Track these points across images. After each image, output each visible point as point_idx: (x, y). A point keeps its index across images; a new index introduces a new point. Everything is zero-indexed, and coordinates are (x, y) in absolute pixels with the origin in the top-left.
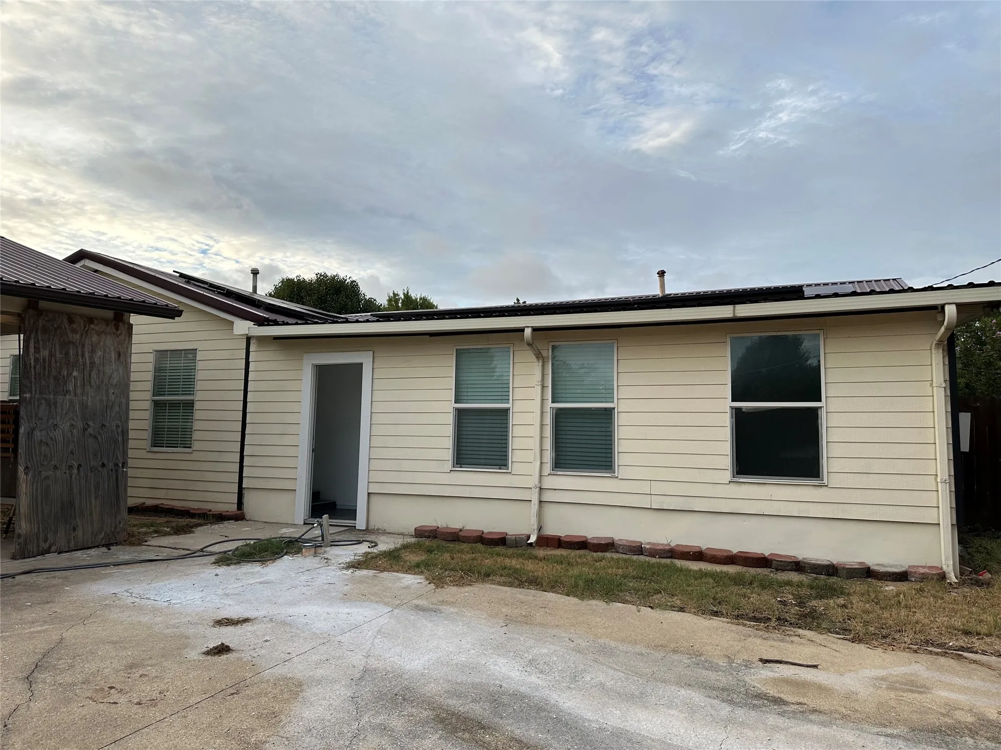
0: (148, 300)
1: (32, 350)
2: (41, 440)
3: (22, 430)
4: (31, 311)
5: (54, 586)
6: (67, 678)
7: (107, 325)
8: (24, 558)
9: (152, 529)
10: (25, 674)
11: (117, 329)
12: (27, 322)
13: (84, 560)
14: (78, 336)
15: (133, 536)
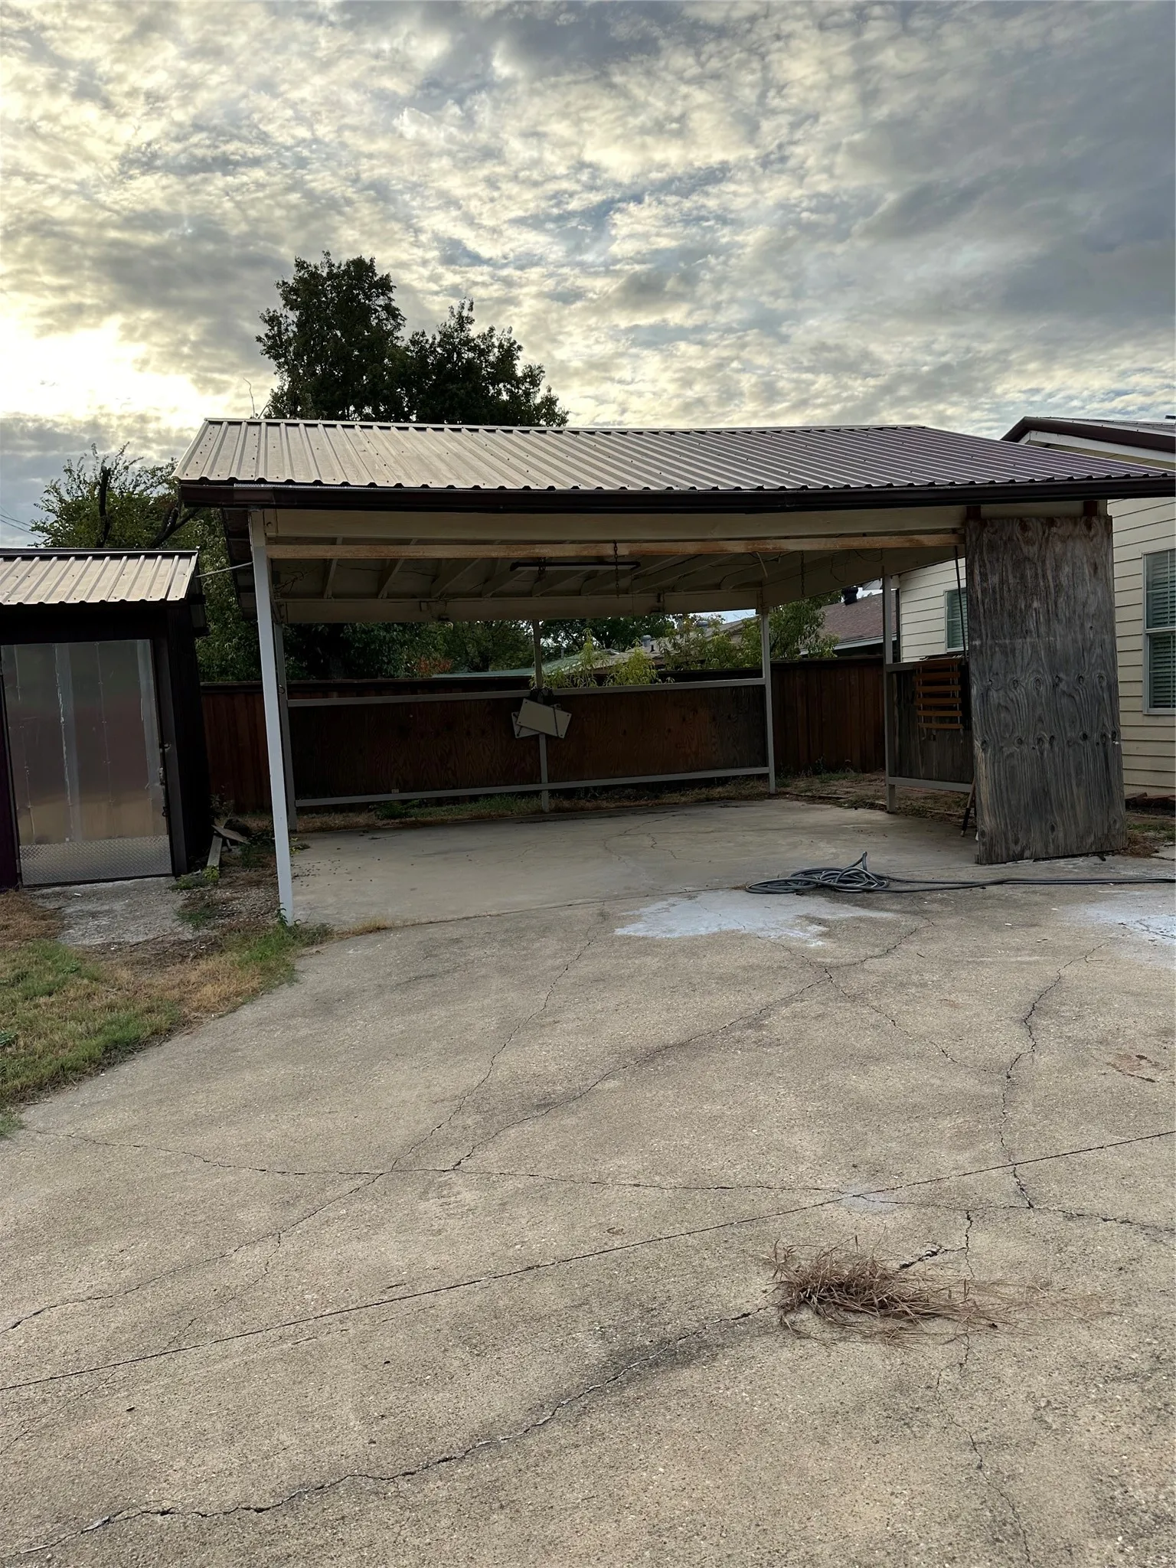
0: (1134, 473)
1: (977, 578)
2: (999, 704)
3: (974, 691)
4: (972, 524)
5: (1036, 904)
6: (1075, 1030)
7: (1075, 524)
8: (992, 864)
9: (1164, 834)
10: (1021, 1016)
11: (1089, 527)
12: (968, 539)
13: (1071, 872)
14: (1036, 548)
15: (1135, 842)
